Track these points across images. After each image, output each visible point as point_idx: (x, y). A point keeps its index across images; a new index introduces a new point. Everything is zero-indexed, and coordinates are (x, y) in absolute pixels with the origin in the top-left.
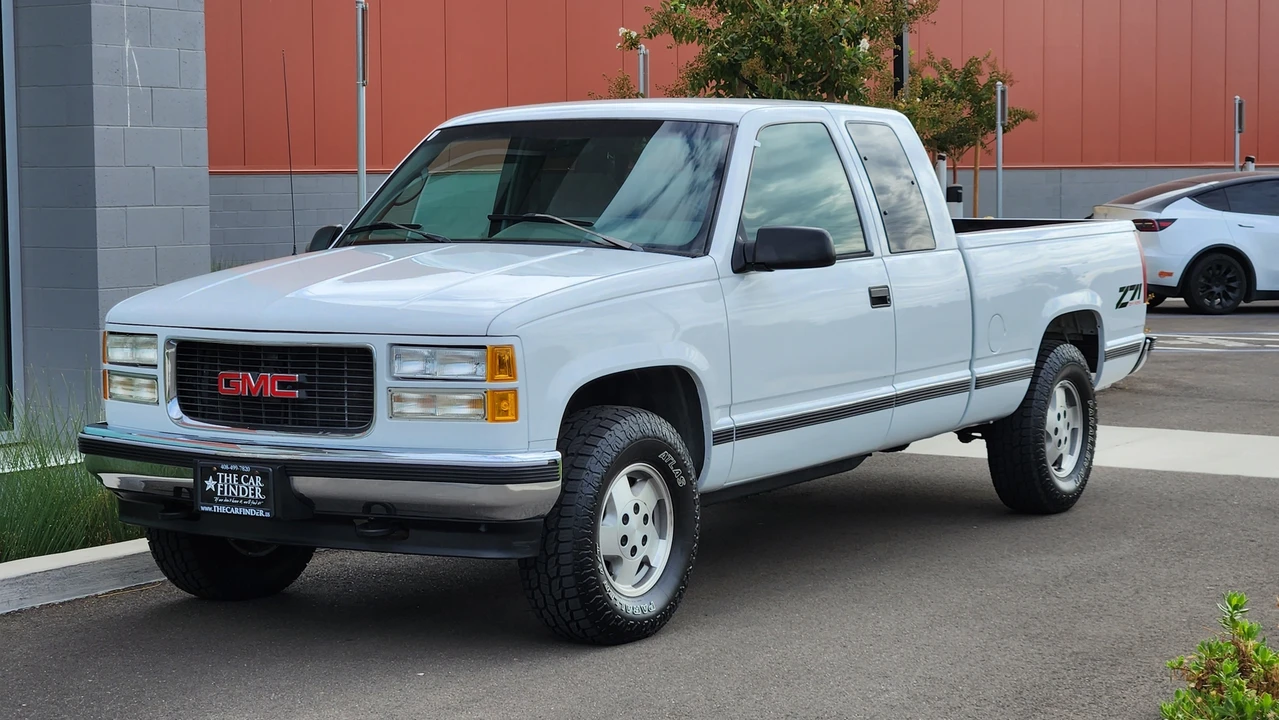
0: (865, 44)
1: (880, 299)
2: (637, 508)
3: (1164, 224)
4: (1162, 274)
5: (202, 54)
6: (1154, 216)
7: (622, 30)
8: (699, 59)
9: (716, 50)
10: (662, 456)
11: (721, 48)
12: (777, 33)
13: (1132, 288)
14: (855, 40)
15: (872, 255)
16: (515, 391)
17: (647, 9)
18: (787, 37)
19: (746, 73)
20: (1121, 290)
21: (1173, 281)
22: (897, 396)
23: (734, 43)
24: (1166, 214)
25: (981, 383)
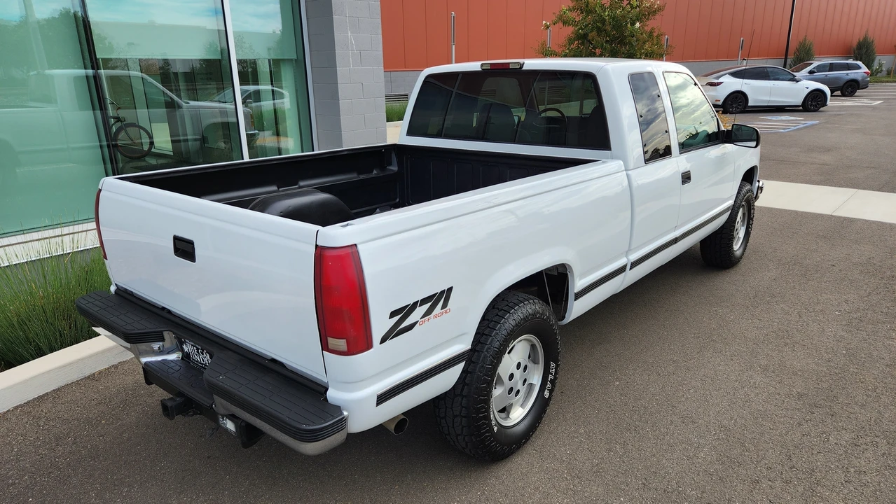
0: (638, 25)
3: (719, 84)
4: (716, 101)
5: (380, 37)
6: (716, 81)
7: (544, 22)
8: (573, 33)
9: (579, 29)
11: (581, 28)
12: (603, 21)
14: (633, 24)
17: (554, 13)
18: (607, 23)
19: (590, 38)
21: (720, 103)
23: (587, 26)
24: (720, 80)
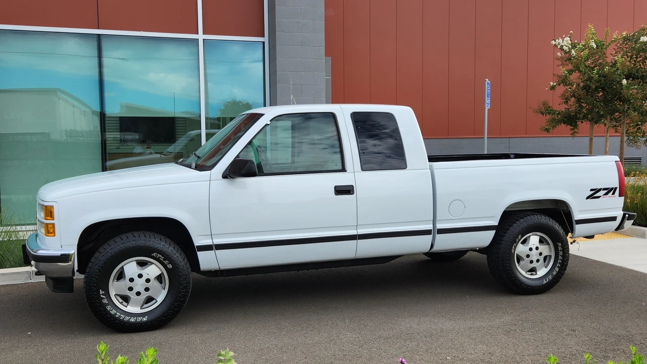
1: (344, 191)
2: (140, 276)
7: (552, 83)
10: (154, 255)
13: (604, 189)
15: (346, 171)
16: (53, 224)
20: (592, 190)
22: (359, 235)
25: (442, 231)
